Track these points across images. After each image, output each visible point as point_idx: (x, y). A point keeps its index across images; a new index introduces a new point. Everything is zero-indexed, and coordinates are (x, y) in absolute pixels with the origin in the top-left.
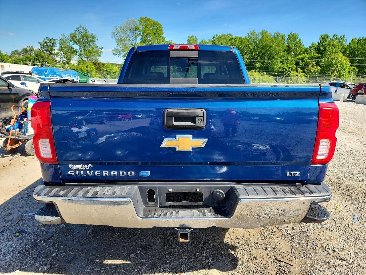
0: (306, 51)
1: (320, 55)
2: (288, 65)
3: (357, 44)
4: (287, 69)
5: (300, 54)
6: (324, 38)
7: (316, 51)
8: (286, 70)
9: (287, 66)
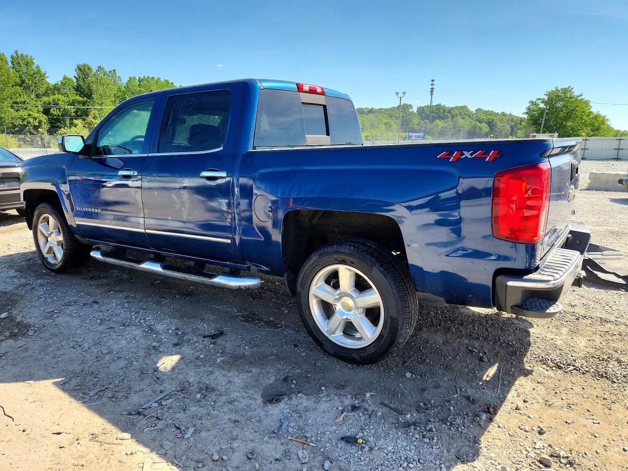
0: (56, 89)
1: (85, 99)
2: (31, 113)
3: (139, 87)
4: (31, 120)
5: (46, 94)
6: (83, 71)
7: (76, 91)
8: (29, 123)
9: (29, 115)
